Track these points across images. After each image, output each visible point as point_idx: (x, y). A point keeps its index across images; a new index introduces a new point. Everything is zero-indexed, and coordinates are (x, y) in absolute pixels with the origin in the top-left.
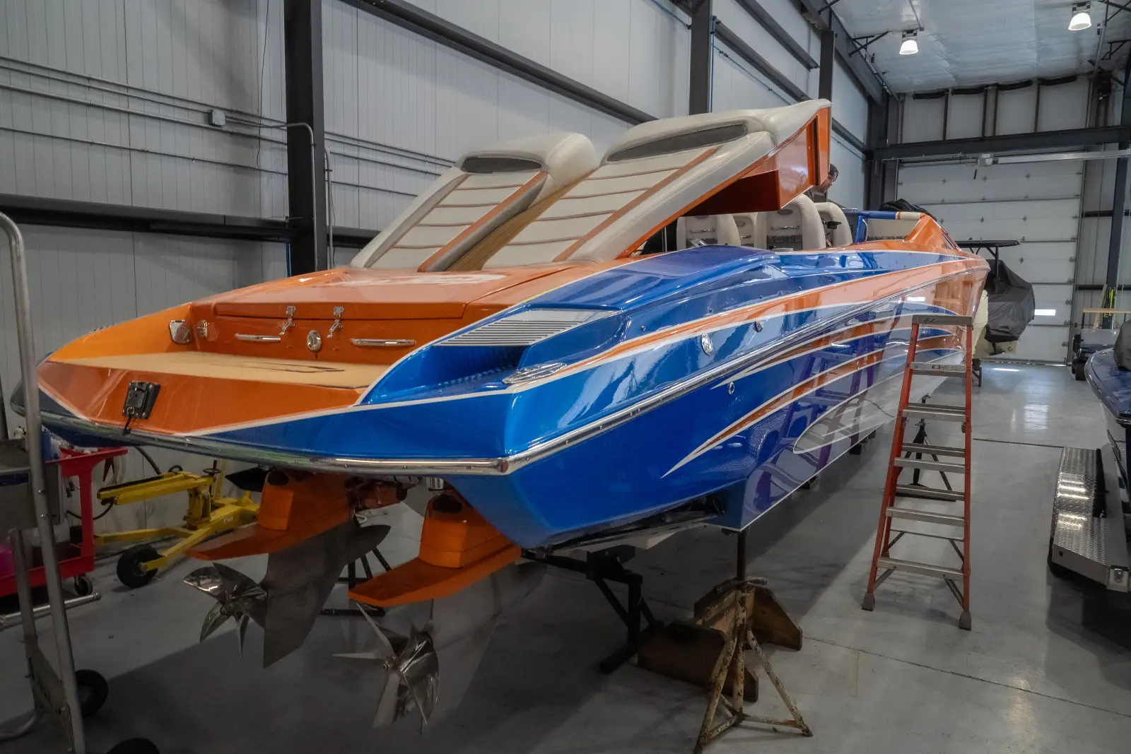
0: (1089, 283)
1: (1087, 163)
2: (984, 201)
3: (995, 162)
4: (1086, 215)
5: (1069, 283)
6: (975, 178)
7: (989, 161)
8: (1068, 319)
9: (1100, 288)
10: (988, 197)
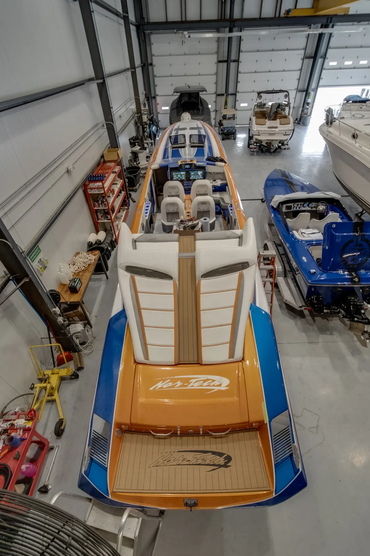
0: (220, 93)
1: (219, 38)
2: (185, 54)
3: (189, 37)
4: (220, 62)
5: (214, 93)
6: (182, 45)
7: (187, 36)
8: (214, 109)
9: (223, 95)
10: (187, 52)
